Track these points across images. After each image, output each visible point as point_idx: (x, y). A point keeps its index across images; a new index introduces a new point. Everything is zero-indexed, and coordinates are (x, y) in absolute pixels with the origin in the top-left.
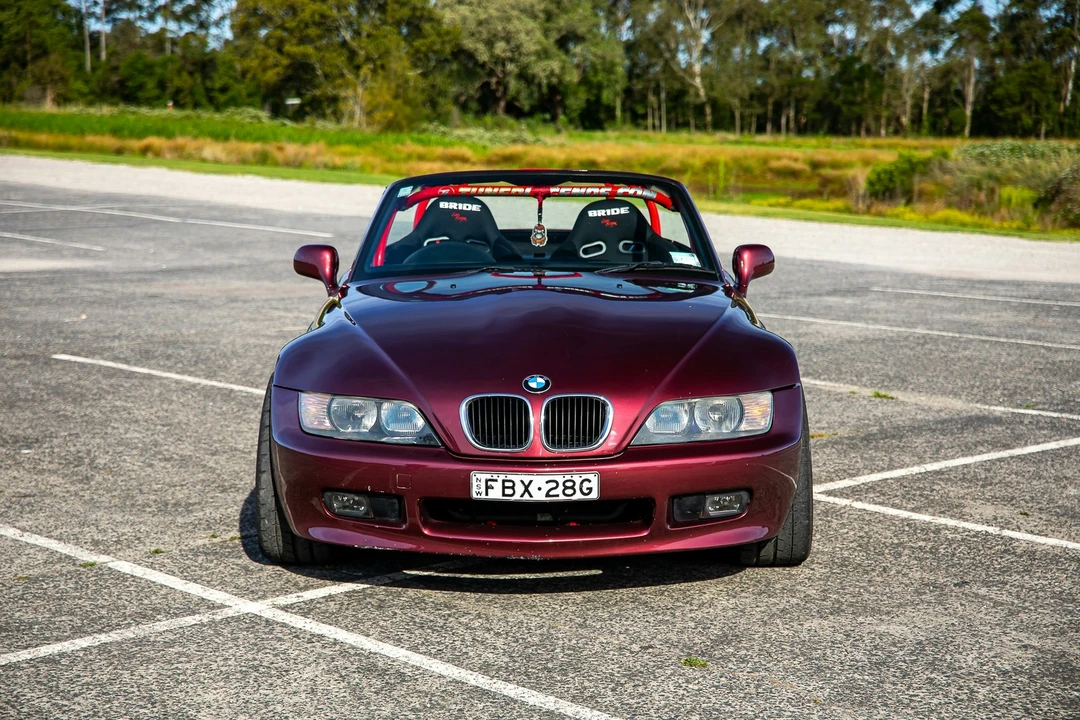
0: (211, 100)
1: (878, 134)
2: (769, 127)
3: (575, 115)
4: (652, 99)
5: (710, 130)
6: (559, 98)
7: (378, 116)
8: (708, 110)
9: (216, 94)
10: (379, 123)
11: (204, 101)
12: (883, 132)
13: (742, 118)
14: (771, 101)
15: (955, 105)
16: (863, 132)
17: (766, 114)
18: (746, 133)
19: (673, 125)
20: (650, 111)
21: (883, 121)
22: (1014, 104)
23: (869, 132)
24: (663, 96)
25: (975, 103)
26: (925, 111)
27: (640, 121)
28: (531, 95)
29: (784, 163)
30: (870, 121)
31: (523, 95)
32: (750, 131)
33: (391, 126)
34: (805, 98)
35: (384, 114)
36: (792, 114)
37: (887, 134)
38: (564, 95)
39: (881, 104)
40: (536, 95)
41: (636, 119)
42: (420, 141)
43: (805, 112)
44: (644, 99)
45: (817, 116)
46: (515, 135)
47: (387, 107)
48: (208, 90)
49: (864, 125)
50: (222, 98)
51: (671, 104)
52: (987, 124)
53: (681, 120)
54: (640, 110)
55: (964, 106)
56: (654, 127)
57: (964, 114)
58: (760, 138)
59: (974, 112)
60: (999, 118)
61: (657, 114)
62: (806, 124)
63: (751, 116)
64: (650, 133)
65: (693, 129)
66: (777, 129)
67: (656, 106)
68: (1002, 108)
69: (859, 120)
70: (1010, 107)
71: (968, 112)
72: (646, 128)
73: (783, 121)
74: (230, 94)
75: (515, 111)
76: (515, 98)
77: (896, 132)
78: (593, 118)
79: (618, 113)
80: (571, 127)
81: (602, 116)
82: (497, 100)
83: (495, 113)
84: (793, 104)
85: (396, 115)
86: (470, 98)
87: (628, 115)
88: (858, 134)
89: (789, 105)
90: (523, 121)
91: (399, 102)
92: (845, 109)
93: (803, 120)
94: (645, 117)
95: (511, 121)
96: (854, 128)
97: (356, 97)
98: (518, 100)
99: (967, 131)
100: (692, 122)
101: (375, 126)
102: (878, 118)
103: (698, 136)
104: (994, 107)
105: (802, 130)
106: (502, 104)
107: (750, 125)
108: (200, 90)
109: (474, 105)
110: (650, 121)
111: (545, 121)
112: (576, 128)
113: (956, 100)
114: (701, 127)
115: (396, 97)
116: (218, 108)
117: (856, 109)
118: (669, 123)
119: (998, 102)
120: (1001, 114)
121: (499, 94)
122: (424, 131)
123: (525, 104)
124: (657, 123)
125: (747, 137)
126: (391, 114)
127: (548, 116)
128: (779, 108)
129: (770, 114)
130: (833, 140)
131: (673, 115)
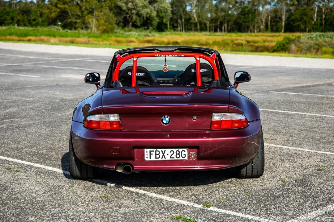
0: (30, 23)
1: (254, 32)
2: (218, 30)
3: (155, 27)
4: (180, 21)
5: (199, 31)
6: (149, 21)
7: (101, 28)
8: (198, 24)
9: (32, 22)
10: (101, 30)
11: (27, 24)
12: (256, 31)
13: (210, 27)
14: (219, 21)
15: (279, 22)
16: (249, 31)
17: (217, 26)
18: (211, 32)
19: (187, 29)
20: (179, 25)
21: (256, 27)
22: (298, 21)
23: (251, 31)
24: (183, 20)
25: (285, 21)
26: (269, 24)
27: (175, 29)
28: (140, 20)
29: (239, 41)
30: (251, 28)
31: (138, 21)
32: (212, 31)
33: (105, 31)
34: (230, 20)
35: (103, 27)
36: (226, 25)
37: (257, 31)
38: (151, 21)
39: (255, 22)
40: (142, 21)
41: (174, 28)
42: (116, 36)
43: (230, 25)
44: (176, 21)
45: (234, 26)
46: (145, 34)
47: (104, 25)
48: (29, 20)
49: (249, 29)
50: (34, 23)
51: (186, 23)
52: (289, 28)
53: (189, 28)
54: (176, 25)
55: (282, 22)
56: (180, 30)
57: (282, 25)
58: (216, 34)
59: (285, 24)
60: (293, 26)
61: (181, 26)
62: (230, 29)
63: (213, 26)
64: (179, 32)
65: (193, 31)
66: (221, 30)
67: (181, 24)
68: (294, 23)
69: (248, 27)
70: (297, 22)
71: (283, 24)
72: (178, 31)
73: (223, 28)
74: (37, 21)
75: (135, 26)
76: (135, 22)
77: (260, 31)
78: (161, 28)
79: (168, 26)
80: (154, 31)
81: (163, 27)
82: (129, 22)
83: (128, 27)
84: (226, 22)
85: (106, 28)
86: (120, 22)
87: (171, 26)
88: (248, 32)
89: (225, 23)
90: (138, 29)
91: (107, 23)
92: (243, 24)
93: (229, 28)
94: (177, 27)
95: (134, 29)
96: (246, 30)
97: (93, 22)
98: (136, 23)
99: (283, 30)
100: (193, 29)
101: (100, 31)
102: (254, 27)
103: (196, 33)
104: (291, 23)
105: (230, 31)
106: (131, 24)
107: (212, 29)
108: (26, 20)
109: (121, 24)
110: (179, 28)
111: (145, 29)
112: (156, 31)
113: (279, 20)
114: (196, 30)
115: (106, 22)
116: (32, 26)
117: (247, 24)
118: (185, 28)
119: (293, 21)
120: (294, 25)
121: (130, 20)
122: (116, 33)
123: (139, 24)
124: (181, 29)
125: (211, 33)
126: (105, 27)
127: (146, 27)
128: (222, 24)
129: (219, 26)
130: (239, 34)
131: (186, 26)
